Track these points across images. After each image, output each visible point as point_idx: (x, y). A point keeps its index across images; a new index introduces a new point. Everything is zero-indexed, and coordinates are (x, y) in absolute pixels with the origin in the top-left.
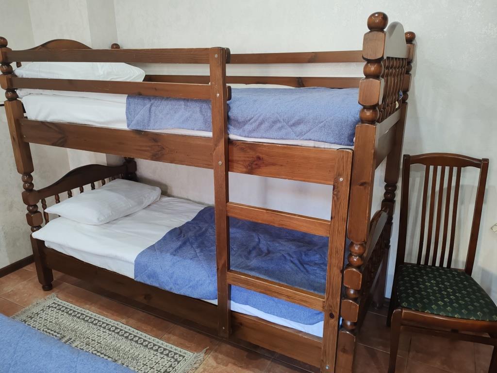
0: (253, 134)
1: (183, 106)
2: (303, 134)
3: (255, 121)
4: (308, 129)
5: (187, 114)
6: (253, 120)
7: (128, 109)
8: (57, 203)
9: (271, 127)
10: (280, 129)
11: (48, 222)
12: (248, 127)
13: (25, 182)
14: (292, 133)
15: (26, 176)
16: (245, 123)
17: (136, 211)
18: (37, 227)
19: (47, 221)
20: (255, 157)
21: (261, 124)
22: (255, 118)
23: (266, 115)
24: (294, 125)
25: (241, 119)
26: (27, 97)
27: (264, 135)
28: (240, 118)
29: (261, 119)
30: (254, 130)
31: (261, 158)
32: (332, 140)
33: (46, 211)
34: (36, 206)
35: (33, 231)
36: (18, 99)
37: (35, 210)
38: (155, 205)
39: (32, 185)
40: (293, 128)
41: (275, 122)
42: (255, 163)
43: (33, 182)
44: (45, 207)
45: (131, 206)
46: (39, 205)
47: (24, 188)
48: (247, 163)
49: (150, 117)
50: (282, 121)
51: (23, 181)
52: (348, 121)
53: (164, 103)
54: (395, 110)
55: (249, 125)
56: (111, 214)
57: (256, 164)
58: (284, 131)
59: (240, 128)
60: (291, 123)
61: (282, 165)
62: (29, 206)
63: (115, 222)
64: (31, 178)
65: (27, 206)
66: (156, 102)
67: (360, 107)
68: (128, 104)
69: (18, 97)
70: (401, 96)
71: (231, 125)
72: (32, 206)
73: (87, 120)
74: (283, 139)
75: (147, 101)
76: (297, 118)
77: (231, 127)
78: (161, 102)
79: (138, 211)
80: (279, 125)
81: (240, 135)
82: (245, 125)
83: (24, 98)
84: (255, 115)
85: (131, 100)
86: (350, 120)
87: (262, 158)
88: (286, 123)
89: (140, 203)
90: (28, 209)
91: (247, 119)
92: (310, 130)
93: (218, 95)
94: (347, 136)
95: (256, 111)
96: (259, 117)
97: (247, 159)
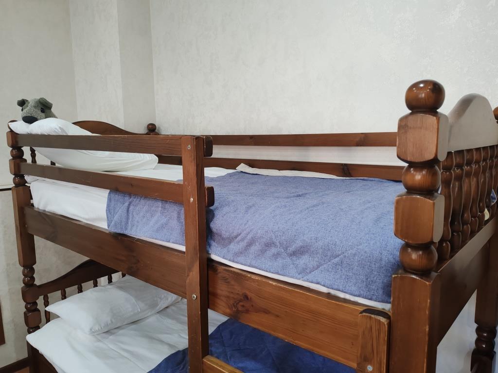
0: (239, 259)
1: (160, 209)
2: (308, 271)
3: (243, 240)
4: (315, 264)
5: (164, 220)
6: (239, 238)
7: (108, 206)
8: (63, 299)
9: (263, 252)
10: (276, 256)
11: (50, 321)
12: (234, 247)
13: (25, 275)
14: (292, 266)
15: (27, 270)
16: (231, 240)
17: (146, 316)
18: (35, 327)
19: (48, 321)
20: (241, 293)
21: (250, 244)
22: (243, 235)
23: (257, 233)
24: (294, 254)
25: (225, 234)
26: (34, 182)
27: (253, 263)
28: (223, 232)
29: (249, 237)
30: (241, 253)
31: (249, 297)
32: (354, 289)
33: (48, 309)
34: (35, 304)
35: (29, 332)
36: (26, 184)
37: (33, 308)
38: (173, 308)
39: (33, 279)
40: (294, 258)
41: (269, 245)
42: (241, 304)
43: (34, 276)
44: (47, 304)
45: (139, 310)
46: (40, 301)
47: (24, 283)
48: (232, 302)
49: (128, 218)
50: (278, 244)
51: (24, 275)
52: (381, 260)
53: (143, 201)
54: (482, 223)
55: (236, 245)
56: (109, 322)
57: (243, 306)
58: (280, 262)
59: (225, 246)
60: (291, 249)
61: (278, 316)
62: (27, 303)
63: (116, 331)
64: (32, 271)
65: (25, 303)
66: (135, 200)
67: (399, 242)
68: (110, 200)
69: (26, 182)
70: (495, 199)
71: (214, 241)
72: (30, 303)
73: (74, 215)
74: (278, 273)
75: (127, 198)
76: (299, 243)
77: (213, 244)
78: (140, 201)
79: (150, 316)
80: (274, 250)
81: (224, 258)
82: (230, 243)
83: (32, 183)
84: (243, 231)
85: (112, 195)
86: (385, 259)
87: (251, 298)
88: (283, 248)
89: (153, 305)
90: (26, 307)
91: (232, 235)
92: (318, 267)
93: (192, 199)
94: (380, 285)
95: (245, 224)
96: (247, 235)
97: (232, 295)
